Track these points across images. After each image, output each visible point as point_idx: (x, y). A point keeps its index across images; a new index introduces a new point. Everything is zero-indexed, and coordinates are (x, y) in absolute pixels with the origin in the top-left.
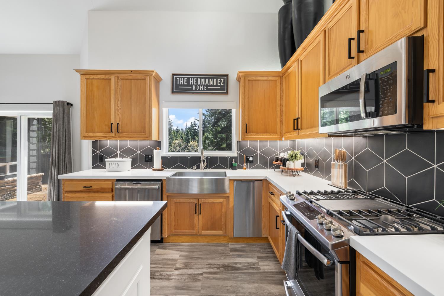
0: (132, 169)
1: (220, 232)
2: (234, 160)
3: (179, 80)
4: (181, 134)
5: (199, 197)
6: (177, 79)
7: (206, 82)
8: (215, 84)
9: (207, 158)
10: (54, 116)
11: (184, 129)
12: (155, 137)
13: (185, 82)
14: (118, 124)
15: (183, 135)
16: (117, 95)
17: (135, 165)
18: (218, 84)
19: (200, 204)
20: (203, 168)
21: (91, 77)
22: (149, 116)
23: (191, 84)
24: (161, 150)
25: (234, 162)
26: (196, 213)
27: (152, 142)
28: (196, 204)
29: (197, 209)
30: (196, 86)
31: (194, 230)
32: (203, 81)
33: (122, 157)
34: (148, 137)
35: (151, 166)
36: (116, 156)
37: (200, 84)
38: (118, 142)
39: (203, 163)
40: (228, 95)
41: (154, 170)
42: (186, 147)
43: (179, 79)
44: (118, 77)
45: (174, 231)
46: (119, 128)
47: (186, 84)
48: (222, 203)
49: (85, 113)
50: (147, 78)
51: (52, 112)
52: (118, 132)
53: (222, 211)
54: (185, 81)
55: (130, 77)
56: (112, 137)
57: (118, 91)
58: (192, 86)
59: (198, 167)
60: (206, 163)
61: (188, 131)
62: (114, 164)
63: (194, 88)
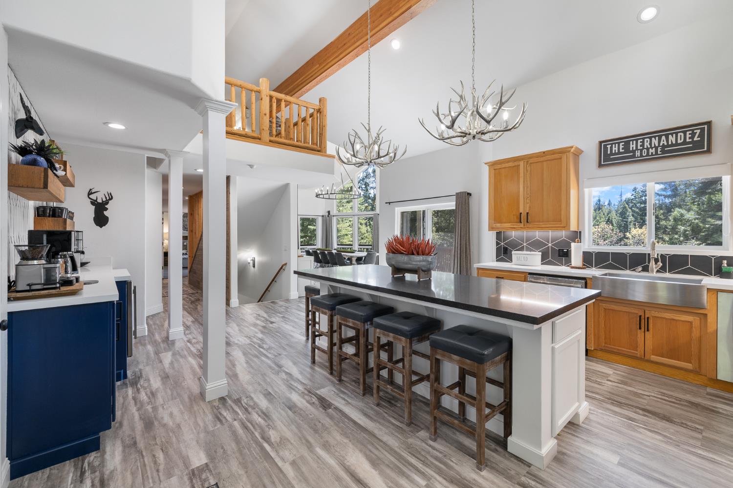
0: (542, 264)
1: (689, 366)
2: (725, 262)
3: (611, 148)
4: (608, 214)
5: (646, 308)
6: (608, 146)
7: (662, 141)
8: (679, 141)
9: (663, 257)
10: (456, 207)
11: (615, 202)
12: (573, 227)
13: (621, 149)
14: (528, 213)
15: (613, 214)
16: (527, 181)
17: (545, 260)
18: (688, 140)
19: (648, 318)
20: (655, 270)
21: (499, 166)
22: (567, 201)
23: (631, 149)
24: (582, 243)
25: (726, 265)
26: (640, 328)
27: (568, 233)
28: (640, 316)
29: (643, 323)
30: (641, 150)
31: (637, 351)
32: (655, 142)
33: (528, 250)
34: (564, 227)
35: (568, 263)
36: (522, 249)
37: (649, 146)
38: (525, 233)
39: (656, 264)
40: (712, 154)
41: (573, 268)
42: (621, 240)
43: (610, 146)
44: (528, 161)
45: (603, 345)
46: (529, 217)
47: (623, 151)
48: (691, 323)
49: (493, 204)
50: (564, 157)
51: (454, 203)
52: (527, 222)
53: (693, 335)
54: (621, 147)
55: (542, 159)
56: (521, 228)
57: (528, 177)
58: (634, 152)
59: (646, 269)
60: (660, 264)
61: (625, 208)
62: (523, 257)
63: (638, 154)
